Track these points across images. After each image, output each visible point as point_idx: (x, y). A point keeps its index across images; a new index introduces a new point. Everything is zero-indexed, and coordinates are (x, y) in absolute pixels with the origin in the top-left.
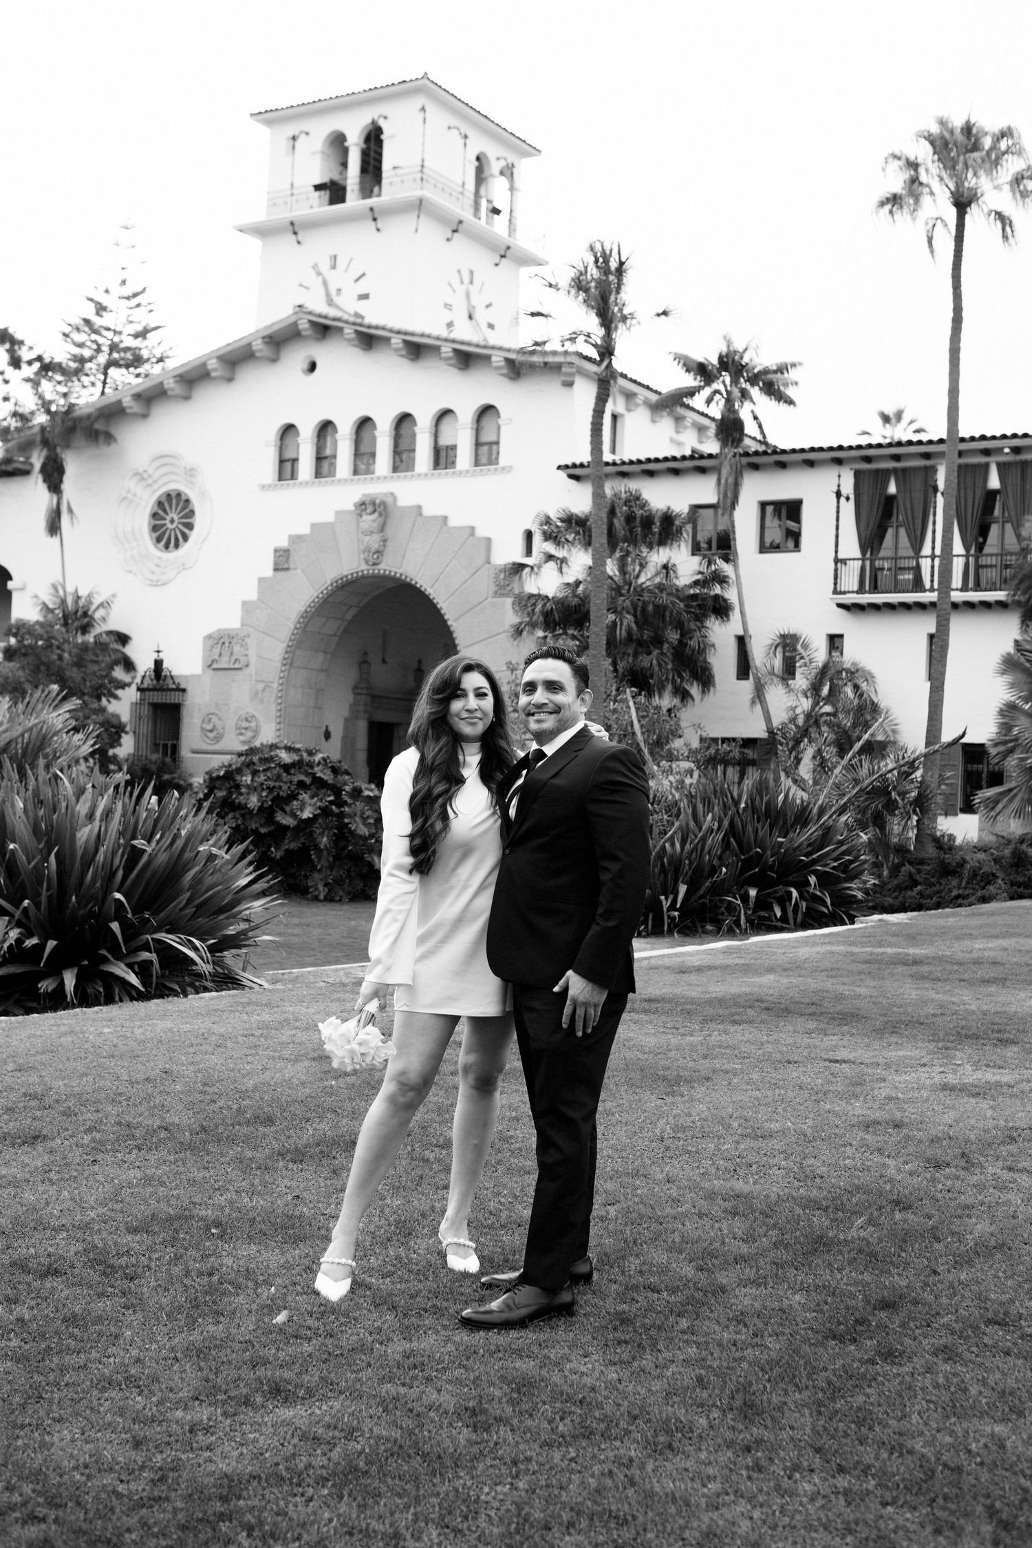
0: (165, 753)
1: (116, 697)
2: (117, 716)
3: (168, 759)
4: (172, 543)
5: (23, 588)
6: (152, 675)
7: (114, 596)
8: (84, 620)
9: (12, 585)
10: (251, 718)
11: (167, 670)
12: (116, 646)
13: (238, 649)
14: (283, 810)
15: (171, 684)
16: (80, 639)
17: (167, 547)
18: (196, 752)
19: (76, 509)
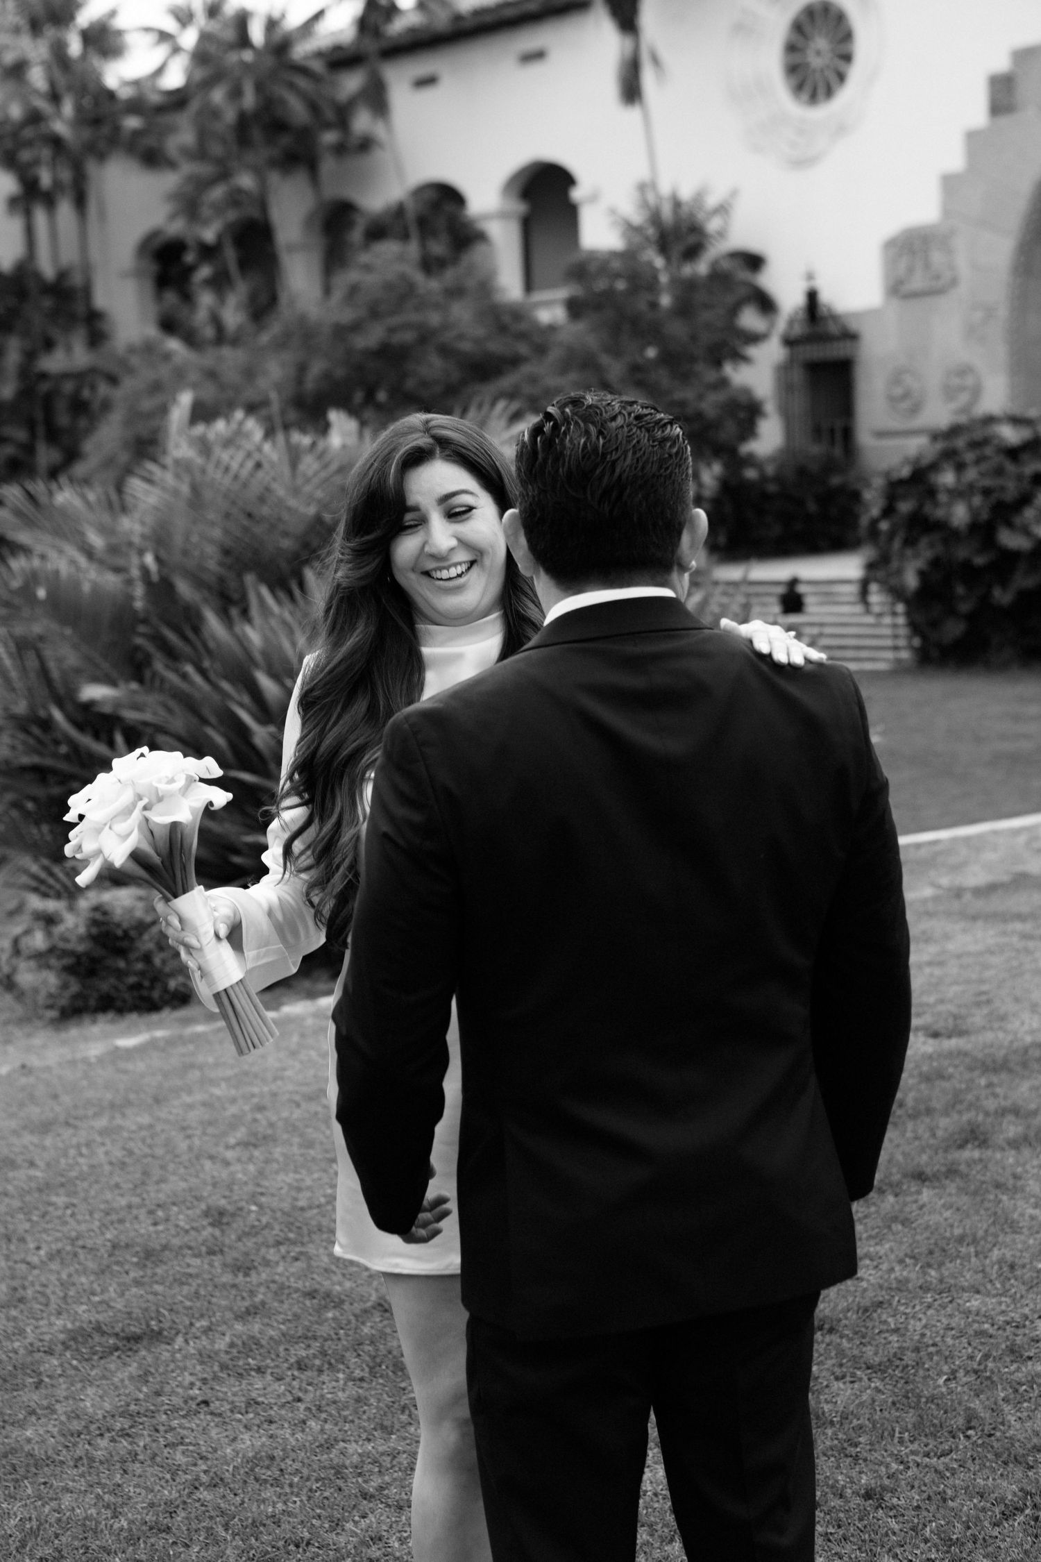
0: (832, 442)
1: (746, 359)
2: (747, 391)
3: (838, 451)
4: (821, 91)
5: (594, 198)
6: (802, 315)
7: (734, 193)
8: (692, 240)
9: (577, 194)
10: (965, 371)
11: (825, 306)
12: (743, 275)
13: (937, 257)
14: (1010, 525)
15: (833, 329)
16: (687, 270)
17: (813, 99)
18: (881, 434)
19: (665, 55)
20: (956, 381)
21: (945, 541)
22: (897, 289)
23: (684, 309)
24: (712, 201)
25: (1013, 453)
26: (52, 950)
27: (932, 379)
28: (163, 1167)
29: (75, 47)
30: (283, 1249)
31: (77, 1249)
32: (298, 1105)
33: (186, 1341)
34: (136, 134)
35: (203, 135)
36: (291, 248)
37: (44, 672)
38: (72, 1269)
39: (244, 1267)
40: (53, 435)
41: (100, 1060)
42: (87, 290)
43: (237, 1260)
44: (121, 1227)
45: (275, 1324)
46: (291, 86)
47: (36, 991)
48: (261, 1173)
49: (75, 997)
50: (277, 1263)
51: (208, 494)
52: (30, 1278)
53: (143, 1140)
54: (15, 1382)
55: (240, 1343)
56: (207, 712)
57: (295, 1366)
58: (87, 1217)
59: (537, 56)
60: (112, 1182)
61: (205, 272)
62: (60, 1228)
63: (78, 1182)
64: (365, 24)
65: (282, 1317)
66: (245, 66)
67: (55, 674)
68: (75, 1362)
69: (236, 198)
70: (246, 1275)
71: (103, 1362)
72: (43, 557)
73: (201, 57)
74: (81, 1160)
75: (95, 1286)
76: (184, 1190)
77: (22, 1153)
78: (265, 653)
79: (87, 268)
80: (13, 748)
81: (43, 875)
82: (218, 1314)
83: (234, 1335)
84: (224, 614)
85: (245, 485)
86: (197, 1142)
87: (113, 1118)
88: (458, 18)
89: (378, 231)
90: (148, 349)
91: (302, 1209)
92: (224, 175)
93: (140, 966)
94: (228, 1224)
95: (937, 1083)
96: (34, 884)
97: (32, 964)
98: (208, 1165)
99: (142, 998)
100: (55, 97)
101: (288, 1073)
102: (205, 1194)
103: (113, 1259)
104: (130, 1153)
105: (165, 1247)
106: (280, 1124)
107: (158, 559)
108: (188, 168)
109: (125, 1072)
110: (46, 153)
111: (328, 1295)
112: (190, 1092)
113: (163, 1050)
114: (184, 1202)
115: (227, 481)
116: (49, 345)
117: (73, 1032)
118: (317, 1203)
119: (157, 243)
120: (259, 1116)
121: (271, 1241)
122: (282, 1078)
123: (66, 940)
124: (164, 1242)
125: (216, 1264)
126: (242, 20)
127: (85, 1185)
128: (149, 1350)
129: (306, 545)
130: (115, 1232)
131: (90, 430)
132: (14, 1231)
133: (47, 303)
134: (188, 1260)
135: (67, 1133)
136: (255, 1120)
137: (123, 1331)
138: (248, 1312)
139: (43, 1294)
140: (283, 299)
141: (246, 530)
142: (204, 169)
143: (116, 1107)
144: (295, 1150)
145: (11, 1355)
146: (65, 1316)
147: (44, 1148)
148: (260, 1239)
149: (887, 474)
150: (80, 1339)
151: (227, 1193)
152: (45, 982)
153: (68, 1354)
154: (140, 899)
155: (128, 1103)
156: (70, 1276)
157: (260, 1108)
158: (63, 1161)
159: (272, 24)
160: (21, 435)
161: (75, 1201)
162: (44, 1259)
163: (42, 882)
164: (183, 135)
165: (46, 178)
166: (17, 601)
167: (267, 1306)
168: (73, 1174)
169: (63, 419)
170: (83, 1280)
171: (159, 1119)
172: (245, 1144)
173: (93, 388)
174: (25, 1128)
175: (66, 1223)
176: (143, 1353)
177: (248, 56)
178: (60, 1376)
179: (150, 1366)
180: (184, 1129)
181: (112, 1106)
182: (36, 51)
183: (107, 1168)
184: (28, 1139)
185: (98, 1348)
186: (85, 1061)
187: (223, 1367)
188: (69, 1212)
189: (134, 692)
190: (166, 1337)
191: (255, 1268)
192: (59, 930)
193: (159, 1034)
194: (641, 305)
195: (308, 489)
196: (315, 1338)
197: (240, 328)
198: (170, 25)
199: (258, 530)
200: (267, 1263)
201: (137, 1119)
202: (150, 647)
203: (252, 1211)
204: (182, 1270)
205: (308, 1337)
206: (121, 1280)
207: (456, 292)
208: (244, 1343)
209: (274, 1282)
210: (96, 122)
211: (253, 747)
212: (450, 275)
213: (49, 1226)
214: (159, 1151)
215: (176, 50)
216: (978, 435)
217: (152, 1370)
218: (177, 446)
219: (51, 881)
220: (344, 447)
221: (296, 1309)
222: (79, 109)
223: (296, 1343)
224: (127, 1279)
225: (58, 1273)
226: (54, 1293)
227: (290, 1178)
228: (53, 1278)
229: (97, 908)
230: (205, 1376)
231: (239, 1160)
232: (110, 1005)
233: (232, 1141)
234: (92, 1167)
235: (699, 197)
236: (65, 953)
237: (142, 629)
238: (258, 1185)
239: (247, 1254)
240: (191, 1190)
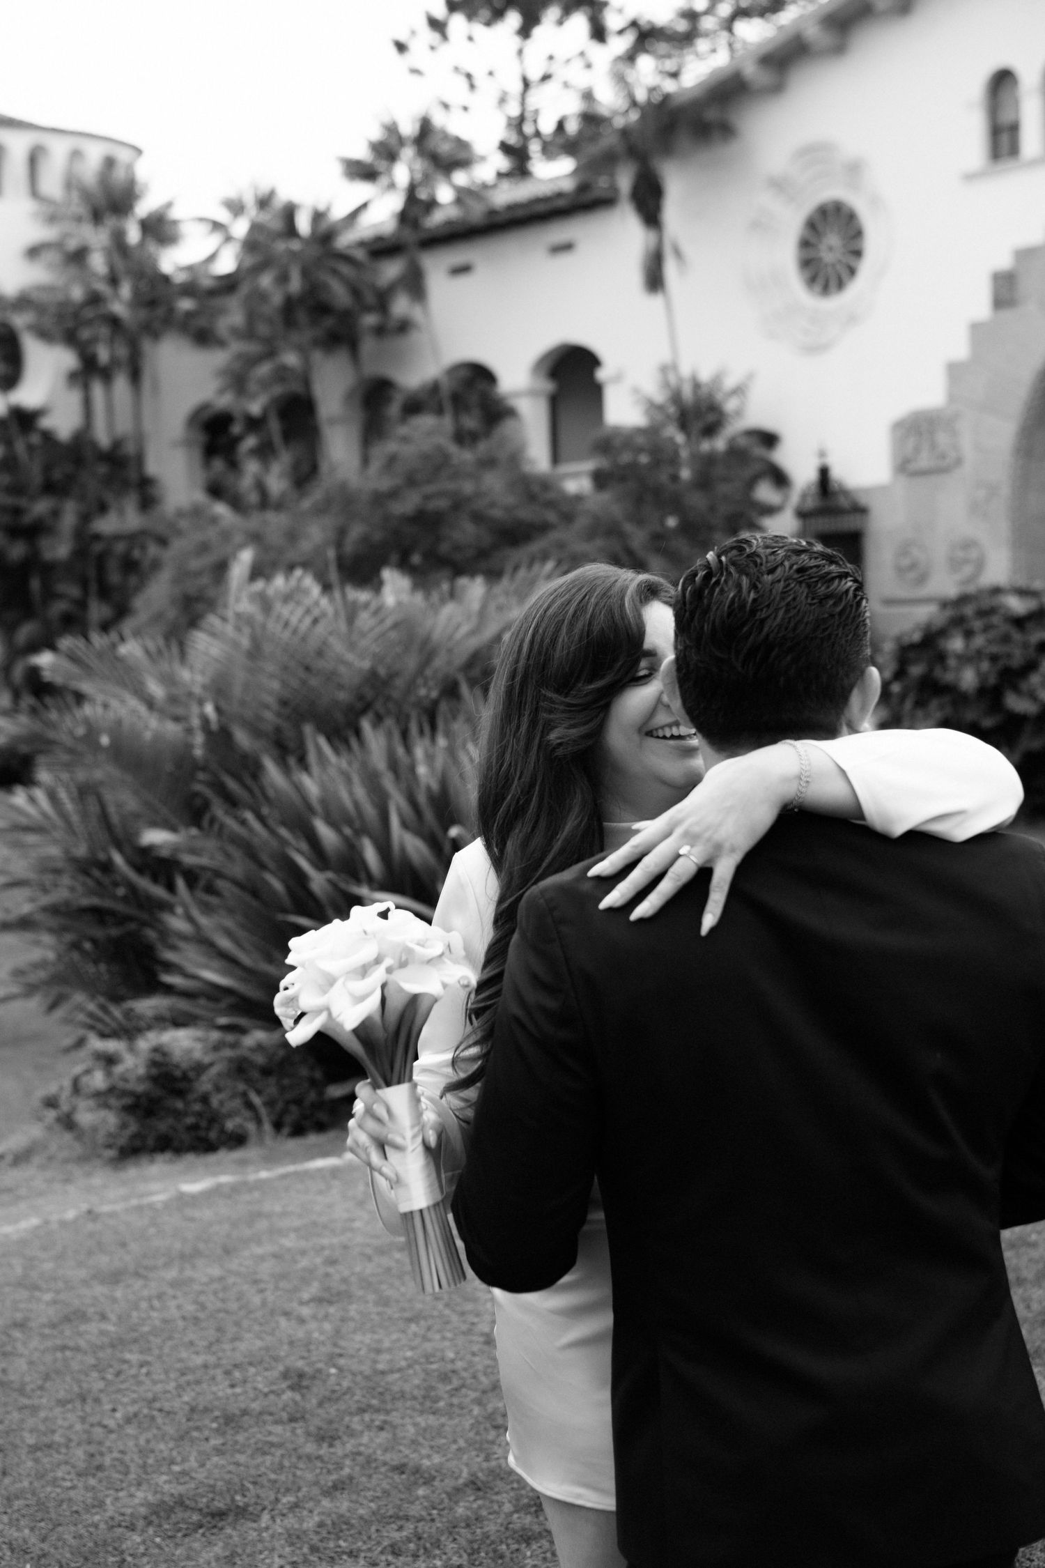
4: (833, 283)
5: (618, 378)
6: (814, 490)
7: (751, 376)
8: (711, 418)
9: (602, 374)
10: (968, 544)
11: (836, 482)
12: (759, 451)
13: (942, 439)
14: (1016, 690)
15: (843, 502)
16: (705, 446)
17: (826, 290)
18: (890, 602)
19: (687, 249)
20: (960, 554)
21: (955, 703)
22: (904, 467)
23: (704, 482)
24: (730, 382)
25: (1019, 622)
26: (111, 1090)
27: (938, 552)
28: (237, 1324)
29: (133, 235)
30: (367, 1417)
31: (155, 1413)
32: (369, 1259)
33: (273, 1518)
34: (189, 315)
35: (251, 317)
36: (332, 421)
37: (104, 817)
38: (149, 1435)
39: (326, 1437)
40: (105, 592)
41: (167, 1205)
42: (140, 459)
43: (320, 1429)
44: (198, 1389)
45: (365, 1502)
46: (335, 272)
47: (95, 1129)
48: (337, 1332)
49: (134, 1136)
50: (362, 1432)
51: (267, 648)
52: (108, 1444)
53: (215, 1293)
54: (97, 1561)
55: (329, 1522)
56: (265, 858)
57: (389, 1549)
58: (163, 1377)
59: (565, 247)
60: (186, 1339)
61: (250, 442)
62: (135, 1388)
63: (152, 1338)
64: (405, 217)
65: (369, 1494)
66: (293, 255)
67: (115, 819)
68: (158, 1540)
69: (282, 374)
70: (331, 1446)
71: (187, 1540)
72: (106, 706)
73: (251, 245)
74: (154, 1314)
75: (174, 1453)
76: (260, 1349)
77: (93, 1305)
78: (324, 801)
79: (140, 438)
80: (72, 889)
81: (100, 1014)
82: (304, 1489)
83: (323, 1513)
84: (282, 763)
85: (304, 639)
86: (270, 1297)
87: (182, 1270)
88: (492, 212)
89: (414, 407)
90: (196, 513)
91: (383, 1373)
92: (271, 354)
93: (197, 1107)
94: (307, 1388)
95: (1023, 1250)
96: (88, 1021)
97: (91, 1103)
98: (283, 1322)
99: (201, 1139)
100: (113, 280)
101: (357, 1224)
102: (282, 1354)
103: (191, 1424)
104: (203, 1307)
105: (245, 1412)
106: (353, 1279)
107: (218, 709)
108: (237, 347)
109: (192, 1220)
110: (104, 331)
111: (417, 1470)
112: (259, 1242)
113: (229, 1197)
114: (261, 1362)
115: (286, 635)
116: (103, 508)
117: (132, 1172)
118: (398, 1366)
119: (206, 415)
120: (331, 1270)
121: (354, 1407)
122: (352, 1230)
123: (126, 1080)
124: (243, 1406)
125: (299, 1431)
126: (289, 213)
127: (158, 1341)
128: (234, 1528)
129: (361, 697)
130: (193, 1394)
131: (139, 588)
132: (89, 1391)
133: (102, 469)
134: (270, 1428)
135: (138, 1284)
136: (327, 1275)
137: (208, 1507)
138: (335, 1487)
139: (122, 1462)
140: (324, 467)
141: (304, 682)
142: (252, 348)
143: (187, 1258)
144: (371, 1308)
145: (91, 1529)
146: (144, 1487)
147: (114, 1300)
148: (342, 1406)
149: (898, 639)
150: (162, 1514)
151: (306, 1354)
152: (104, 1121)
153: (151, 1531)
154: (198, 1039)
155: (197, 1253)
156: (148, 1441)
157: (332, 1262)
158: (135, 1314)
159: (318, 217)
160: (74, 591)
161: (149, 1359)
162: (121, 1422)
163: (99, 1020)
164: (233, 316)
165: (103, 354)
166: (81, 747)
167: (355, 1481)
168: (146, 1329)
169: (114, 577)
170: (162, 1446)
171: (230, 1272)
172: (319, 1300)
173: (143, 548)
174: (94, 1277)
175: (140, 1383)
176: (229, 1531)
177: (295, 245)
178: (144, 1555)
179: (236, 1546)
180: (256, 1282)
181: (182, 1257)
182: (97, 239)
183: (181, 1323)
184: (99, 1290)
185: (181, 1525)
186: (151, 1206)
187: (314, 1549)
188: (144, 1370)
189: (194, 837)
190: (251, 1514)
191: (339, 1438)
192: (119, 1069)
193: (225, 1179)
194: (663, 477)
195: (364, 643)
196: (407, 1518)
197: (283, 495)
198: (223, 216)
199: (314, 682)
200: (352, 1434)
201: (206, 1271)
202: (208, 792)
203: (332, 1375)
204: (264, 1439)
205: (400, 1518)
206: (202, 1449)
207: (489, 463)
208: (334, 1524)
209: (359, 1454)
210: (152, 303)
211: (311, 894)
212: (483, 447)
213: (123, 1386)
214: (233, 1306)
215: (228, 239)
216: (986, 603)
217: (239, 1550)
218: (238, 600)
219: (107, 1019)
220: (399, 604)
221: (385, 1485)
222: (136, 293)
223: (389, 1523)
224: (207, 1447)
225: (136, 1438)
226: (132, 1460)
227: (368, 1339)
228: (131, 1443)
229: (157, 1049)
230: (295, 1559)
231: (314, 1317)
232: (167, 1145)
233: (306, 1296)
234: (165, 1321)
235: (717, 380)
236: (124, 1093)
237: (201, 776)
238: (335, 1345)
239: (330, 1422)
240: (267, 1349)
